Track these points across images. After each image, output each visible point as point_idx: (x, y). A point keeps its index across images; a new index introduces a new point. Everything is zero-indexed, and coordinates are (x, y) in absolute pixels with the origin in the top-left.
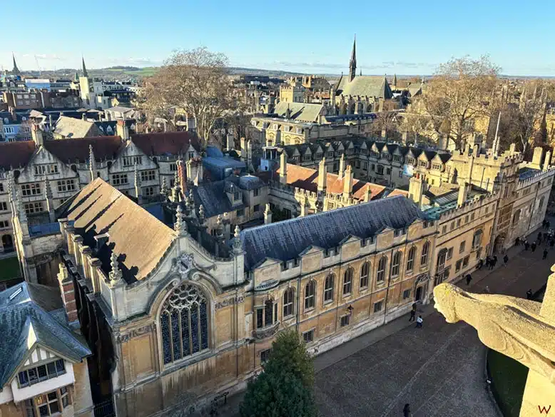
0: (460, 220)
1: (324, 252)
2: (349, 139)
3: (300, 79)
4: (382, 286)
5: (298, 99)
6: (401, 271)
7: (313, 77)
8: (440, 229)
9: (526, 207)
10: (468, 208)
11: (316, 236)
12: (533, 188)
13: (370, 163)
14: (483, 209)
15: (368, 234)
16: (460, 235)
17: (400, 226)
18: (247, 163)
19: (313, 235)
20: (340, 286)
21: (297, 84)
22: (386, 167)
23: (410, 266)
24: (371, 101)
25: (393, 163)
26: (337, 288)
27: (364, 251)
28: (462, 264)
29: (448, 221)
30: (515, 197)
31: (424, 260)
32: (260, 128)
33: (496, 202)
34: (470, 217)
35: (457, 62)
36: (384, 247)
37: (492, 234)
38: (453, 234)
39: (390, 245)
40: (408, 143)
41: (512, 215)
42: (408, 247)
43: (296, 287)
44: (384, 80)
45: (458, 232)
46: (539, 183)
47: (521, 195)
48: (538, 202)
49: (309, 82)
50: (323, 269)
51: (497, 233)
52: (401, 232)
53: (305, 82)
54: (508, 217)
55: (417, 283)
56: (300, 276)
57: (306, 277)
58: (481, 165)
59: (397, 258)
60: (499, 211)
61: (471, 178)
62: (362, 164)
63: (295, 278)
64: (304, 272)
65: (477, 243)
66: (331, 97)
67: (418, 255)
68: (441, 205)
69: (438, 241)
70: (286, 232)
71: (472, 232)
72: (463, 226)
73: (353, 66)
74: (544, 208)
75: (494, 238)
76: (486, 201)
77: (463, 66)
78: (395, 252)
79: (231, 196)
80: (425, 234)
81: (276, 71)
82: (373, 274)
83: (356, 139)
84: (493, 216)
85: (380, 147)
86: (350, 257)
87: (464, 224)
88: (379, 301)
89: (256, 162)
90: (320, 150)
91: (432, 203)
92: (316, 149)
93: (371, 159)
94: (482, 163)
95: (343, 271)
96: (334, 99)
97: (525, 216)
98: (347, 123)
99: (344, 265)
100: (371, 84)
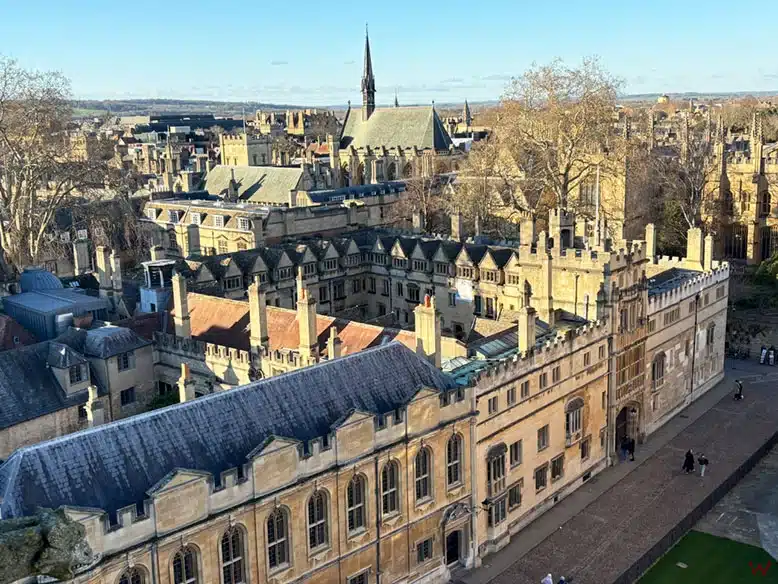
0: (527, 383)
1: (209, 481)
2: (350, 235)
3: (281, 119)
4: (360, 538)
5: (259, 159)
6: (403, 502)
7: (308, 113)
8: (483, 406)
9: (678, 347)
10: (540, 359)
11: (199, 448)
12: (685, 310)
13: (394, 281)
14: (579, 357)
15: (314, 431)
16: (533, 414)
17: (388, 407)
18: (112, 300)
19: (192, 445)
20: (261, 552)
21: (273, 128)
22: (423, 287)
23: (423, 489)
24: (409, 156)
25: (436, 279)
26: (252, 553)
27: (307, 467)
28: (549, 474)
29: (499, 388)
30: (646, 327)
31: (453, 474)
32: (163, 222)
33: (605, 342)
34: (549, 378)
35: (541, 74)
36: (357, 455)
37: (610, 408)
38: (517, 413)
39: (368, 449)
40: (463, 237)
41: (648, 365)
42: (413, 450)
43: (149, 566)
44: (431, 114)
45: (528, 407)
46: (697, 297)
47: (659, 324)
48: (702, 334)
49: (300, 122)
50: (212, 517)
51: (619, 404)
52: (390, 418)
53: (292, 124)
54: (637, 369)
55: (444, 523)
56: (155, 539)
57: (169, 540)
58: (571, 270)
59: (390, 475)
60: (614, 359)
61: (550, 298)
62: (379, 285)
63: (142, 545)
64: (162, 529)
65: (576, 427)
66: (331, 152)
67: (439, 463)
68: (489, 356)
69: (480, 432)
70: (125, 445)
71: (561, 406)
72: (536, 397)
73: (369, 87)
74: (719, 344)
75: (615, 413)
76: (581, 341)
77: (551, 81)
78: (382, 461)
79: (62, 375)
80: (448, 419)
81: (241, 104)
82: (337, 516)
83: (364, 235)
84: (604, 370)
85: (408, 248)
86: (275, 484)
87: (538, 390)
88: (360, 571)
89: (132, 296)
90: (285, 261)
91: (471, 354)
92: (278, 258)
93: (393, 272)
94: (571, 266)
95: (262, 518)
96: (336, 156)
97: (678, 365)
98: (346, 204)
99: (264, 502)
100: (405, 122)
